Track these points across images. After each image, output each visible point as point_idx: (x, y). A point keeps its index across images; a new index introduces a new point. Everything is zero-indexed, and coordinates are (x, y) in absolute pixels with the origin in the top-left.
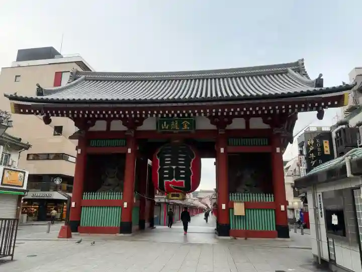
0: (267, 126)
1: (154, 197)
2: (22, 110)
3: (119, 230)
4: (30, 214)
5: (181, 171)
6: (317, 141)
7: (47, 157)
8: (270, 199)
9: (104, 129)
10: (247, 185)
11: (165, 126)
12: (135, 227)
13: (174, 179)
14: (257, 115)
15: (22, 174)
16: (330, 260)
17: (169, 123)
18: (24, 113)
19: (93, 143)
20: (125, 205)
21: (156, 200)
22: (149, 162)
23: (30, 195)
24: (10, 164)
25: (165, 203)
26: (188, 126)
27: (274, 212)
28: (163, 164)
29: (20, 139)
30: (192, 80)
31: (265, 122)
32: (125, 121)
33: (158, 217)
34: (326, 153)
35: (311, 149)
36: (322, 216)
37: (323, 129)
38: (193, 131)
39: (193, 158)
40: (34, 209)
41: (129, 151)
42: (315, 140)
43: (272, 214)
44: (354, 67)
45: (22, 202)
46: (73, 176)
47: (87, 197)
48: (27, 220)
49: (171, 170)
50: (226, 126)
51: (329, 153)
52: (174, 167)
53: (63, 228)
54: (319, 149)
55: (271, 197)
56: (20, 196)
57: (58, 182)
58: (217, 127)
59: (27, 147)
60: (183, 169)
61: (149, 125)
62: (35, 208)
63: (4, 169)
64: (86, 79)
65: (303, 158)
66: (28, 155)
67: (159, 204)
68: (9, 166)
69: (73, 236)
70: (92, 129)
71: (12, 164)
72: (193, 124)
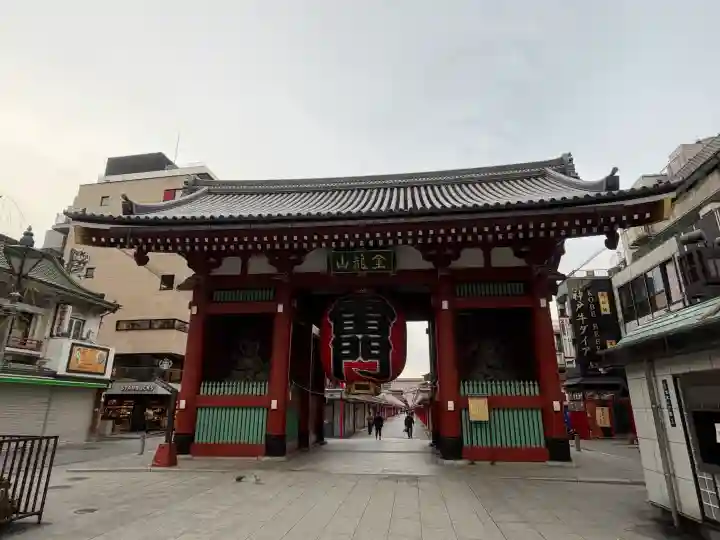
0: (520, 262)
1: (323, 391)
2: (94, 239)
3: (264, 450)
4: (118, 421)
5: (374, 344)
6: (589, 294)
7: (150, 325)
8: (532, 390)
9: (237, 271)
10: (489, 367)
11: (342, 265)
12: (291, 443)
13: (360, 358)
14: (505, 243)
15: (105, 353)
16: (705, 519)
17: (349, 258)
18: (98, 244)
19: (218, 295)
20: (274, 404)
21: (327, 396)
22: (315, 330)
23: (117, 388)
24: (84, 336)
25: (341, 399)
26: (384, 263)
27: (540, 413)
28: (339, 331)
29: (102, 296)
30: (386, 189)
31: (518, 254)
32: (273, 256)
33: (329, 423)
34: (603, 312)
35: (579, 307)
36: (674, 425)
37: (597, 274)
38: (392, 274)
39: (392, 320)
40: (125, 411)
41: (280, 309)
42: (585, 292)
43: (536, 417)
44: (641, 174)
45: (103, 400)
46: (184, 354)
47: (207, 390)
48: (113, 430)
49: (354, 341)
50: (450, 263)
51: (608, 312)
52: (360, 336)
53: (161, 447)
54: (592, 307)
55: (534, 385)
56: (100, 391)
57: (165, 366)
58: (434, 264)
59: (114, 308)
60: (375, 340)
61: (314, 263)
62: (128, 410)
63: (73, 344)
64: (209, 192)
65: (566, 321)
66: (118, 323)
67: (332, 401)
68: (82, 339)
69: (179, 463)
70: (217, 272)
71: (88, 336)
72: (392, 260)
